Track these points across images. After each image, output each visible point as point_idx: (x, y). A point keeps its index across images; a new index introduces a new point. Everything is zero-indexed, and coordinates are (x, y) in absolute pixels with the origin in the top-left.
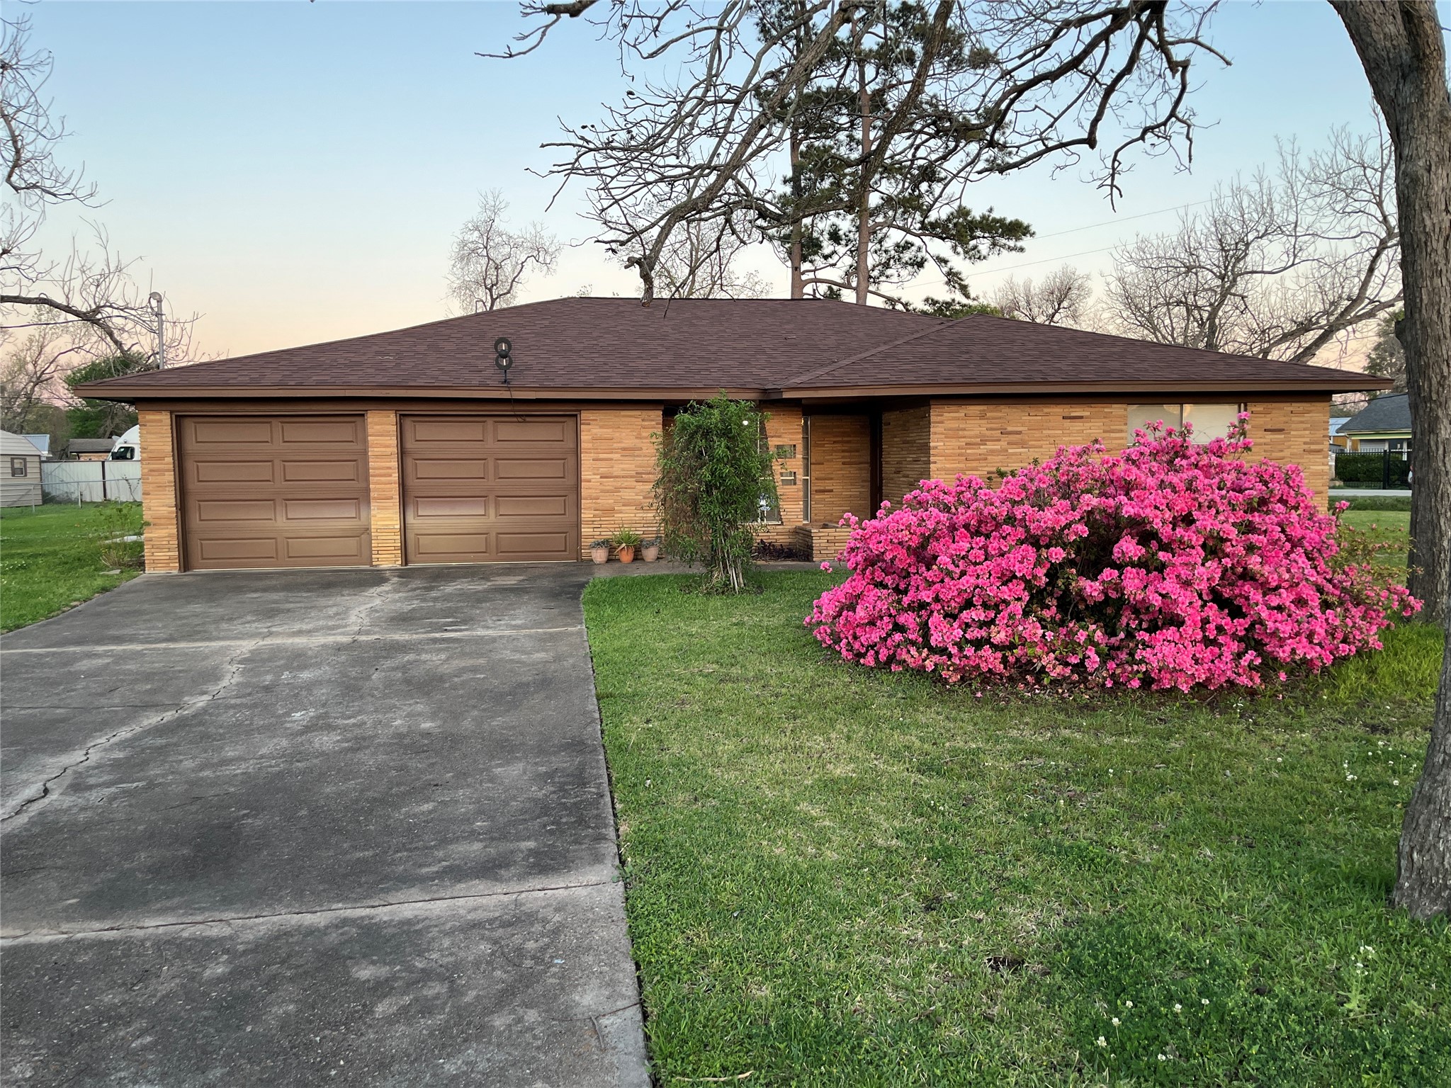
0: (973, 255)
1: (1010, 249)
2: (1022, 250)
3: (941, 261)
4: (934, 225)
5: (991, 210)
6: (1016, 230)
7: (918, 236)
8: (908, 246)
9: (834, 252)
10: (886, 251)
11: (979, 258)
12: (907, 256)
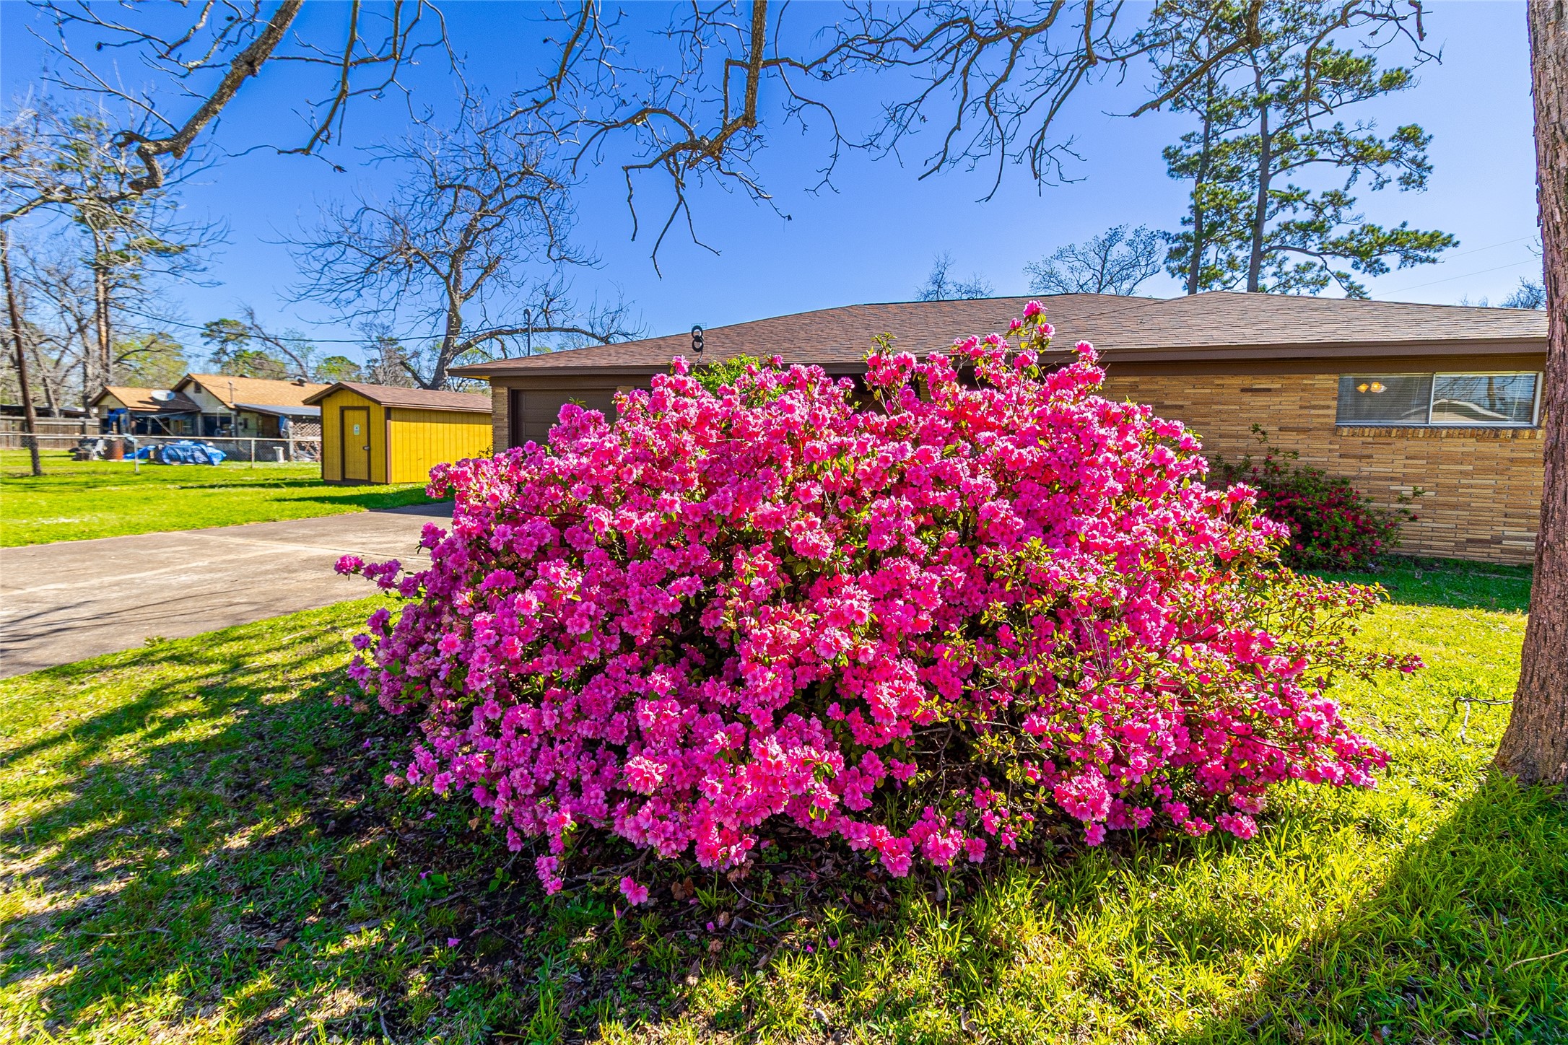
0: (1377, 268)
1: (1421, 261)
2: (1434, 261)
3: (1341, 277)
4: (1335, 244)
5: (1404, 225)
6: (1436, 242)
7: (1318, 255)
8: (1310, 266)
9: (1233, 278)
10: (1286, 274)
11: (1381, 270)
12: (1309, 276)
